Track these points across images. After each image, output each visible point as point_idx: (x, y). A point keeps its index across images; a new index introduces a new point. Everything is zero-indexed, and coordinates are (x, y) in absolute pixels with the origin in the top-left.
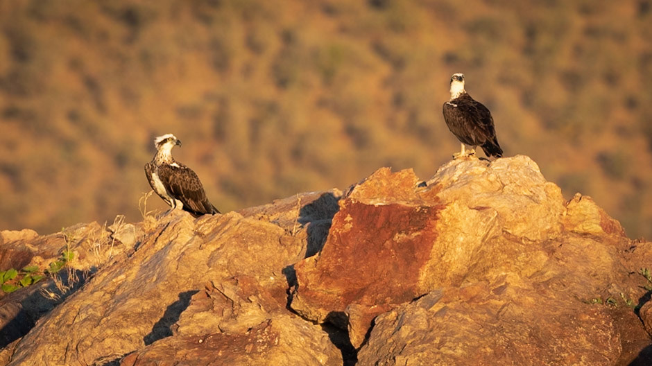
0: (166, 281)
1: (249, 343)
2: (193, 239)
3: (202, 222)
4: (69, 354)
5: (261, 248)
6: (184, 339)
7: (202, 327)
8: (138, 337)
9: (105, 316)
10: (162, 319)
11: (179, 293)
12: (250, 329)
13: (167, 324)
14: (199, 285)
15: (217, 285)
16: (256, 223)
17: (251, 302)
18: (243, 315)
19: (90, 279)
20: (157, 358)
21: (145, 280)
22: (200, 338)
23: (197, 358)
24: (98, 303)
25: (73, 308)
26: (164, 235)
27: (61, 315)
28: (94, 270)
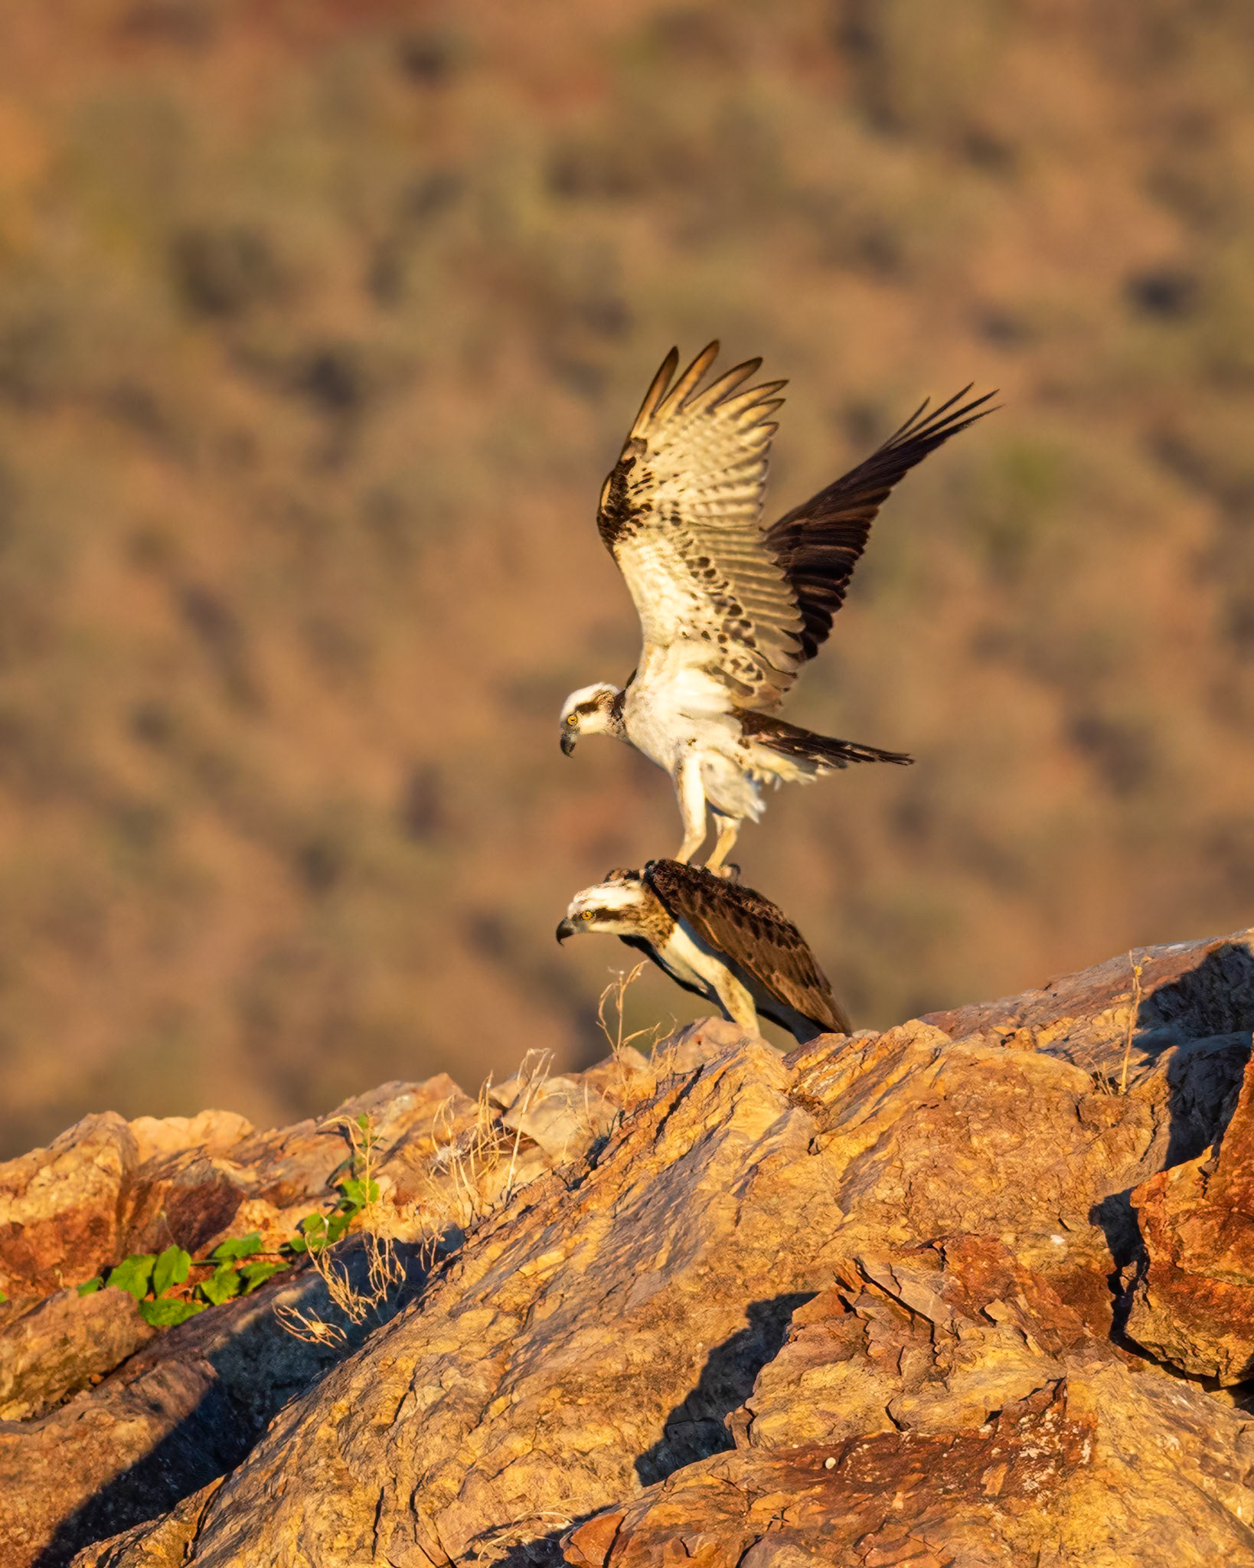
0: (704, 1263)
1: (994, 1463)
2: (783, 1121)
3: (813, 1062)
4: (387, 1524)
5: (1015, 1140)
6: (778, 1458)
7: (833, 1415)
8: (617, 1458)
9: (501, 1392)
10: (693, 1395)
11: (748, 1301)
12: (994, 1416)
13: (710, 1412)
14: (814, 1272)
15: (875, 1270)
16: (997, 1056)
17: (994, 1322)
18: (968, 1367)
19: (444, 1269)
20: (688, 1525)
21: (629, 1264)
22: (828, 1450)
23: (820, 1520)
24: (478, 1349)
25: (392, 1369)
26: (689, 1109)
27: (353, 1395)
28: (456, 1237)
